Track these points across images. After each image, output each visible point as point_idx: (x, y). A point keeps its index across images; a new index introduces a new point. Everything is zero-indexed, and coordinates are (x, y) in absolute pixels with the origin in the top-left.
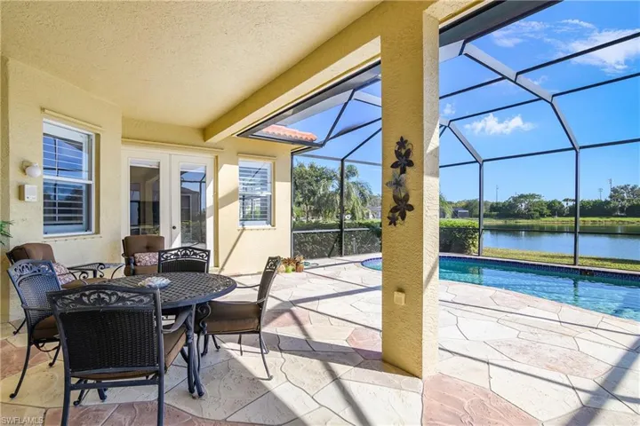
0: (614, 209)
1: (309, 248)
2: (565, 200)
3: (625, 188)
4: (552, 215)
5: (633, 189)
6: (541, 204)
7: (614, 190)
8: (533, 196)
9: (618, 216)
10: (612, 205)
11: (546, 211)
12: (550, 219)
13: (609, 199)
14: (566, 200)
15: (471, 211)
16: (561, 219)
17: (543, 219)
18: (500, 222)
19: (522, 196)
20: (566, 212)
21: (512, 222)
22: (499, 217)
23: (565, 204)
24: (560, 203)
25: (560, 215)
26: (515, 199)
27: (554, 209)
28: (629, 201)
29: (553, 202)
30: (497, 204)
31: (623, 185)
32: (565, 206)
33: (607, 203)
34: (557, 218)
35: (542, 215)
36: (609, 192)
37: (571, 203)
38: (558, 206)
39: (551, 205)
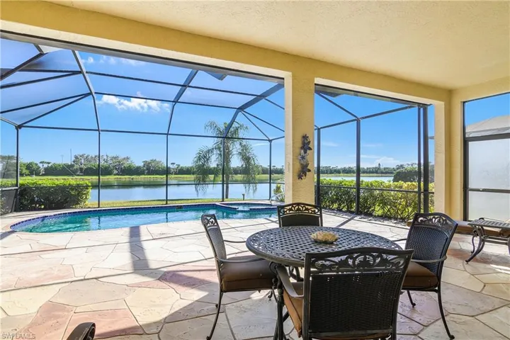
0: (76, 170)
2: (41, 163)
3: (82, 156)
4: (31, 174)
5: (87, 157)
7: (76, 157)
9: (78, 175)
10: (75, 167)
11: (24, 171)
12: (29, 177)
13: (73, 163)
16: (38, 177)
17: (24, 178)
20: (42, 172)
23: (41, 165)
24: (36, 164)
25: (37, 174)
27: (32, 169)
28: (85, 165)
29: (31, 163)
31: (81, 154)
32: (42, 167)
33: (72, 165)
34: (34, 177)
35: (22, 175)
36: (73, 159)
37: (46, 166)
38: (35, 167)
39: (29, 167)
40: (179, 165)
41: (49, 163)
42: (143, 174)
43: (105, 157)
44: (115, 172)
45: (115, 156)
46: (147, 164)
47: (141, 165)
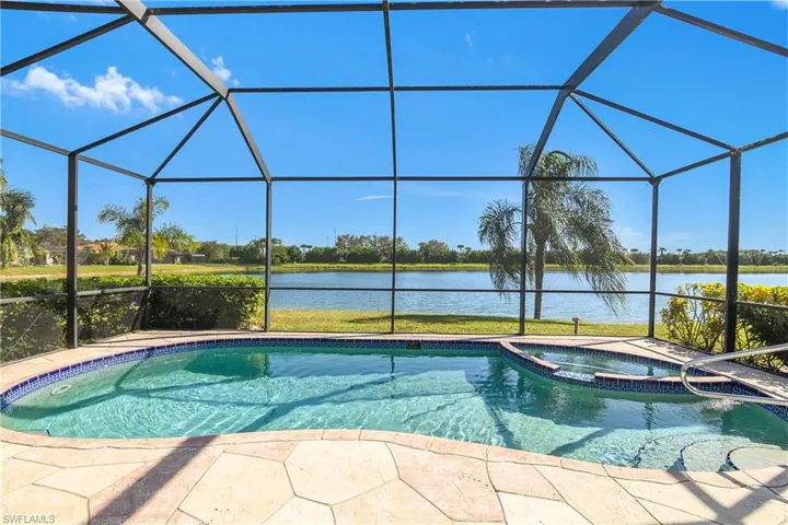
0: (339, 256)
3: (346, 237)
4: (292, 261)
5: (351, 238)
6: (281, 249)
7: (340, 239)
9: (341, 263)
10: (337, 252)
11: (286, 257)
12: (290, 265)
13: (336, 247)
14: (303, 246)
15: (208, 255)
16: (299, 265)
17: (283, 265)
18: (241, 269)
19: (262, 240)
21: (254, 268)
22: (240, 262)
23: (301, 249)
24: (298, 249)
25: (298, 261)
26: (256, 244)
27: (293, 255)
28: (349, 249)
29: (292, 248)
30: (238, 247)
31: (345, 235)
32: (302, 252)
33: (335, 250)
34: (295, 264)
35: (283, 261)
36: (336, 241)
37: (307, 250)
38: (296, 252)
39: (290, 251)
40: (469, 249)
41: (310, 247)
42: (419, 261)
43: (373, 239)
44: (384, 258)
45: (383, 236)
46: (425, 248)
47: (417, 248)
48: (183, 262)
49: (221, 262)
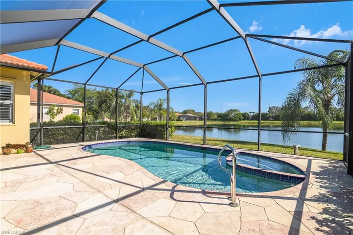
0: (270, 117)
1: (60, 137)
3: (274, 107)
4: (244, 120)
5: (277, 108)
6: (240, 114)
7: (270, 108)
8: (236, 110)
9: (271, 120)
10: (269, 115)
11: (242, 118)
12: (243, 121)
13: (268, 113)
14: (250, 112)
16: (248, 121)
17: (240, 121)
18: (222, 123)
19: (231, 110)
20: (251, 118)
21: (227, 123)
22: (221, 120)
23: (250, 114)
24: (248, 114)
25: (248, 119)
26: (228, 112)
27: (245, 117)
28: (275, 113)
29: (245, 113)
30: (221, 114)
31: (273, 106)
33: (267, 114)
34: (246, 121)
35: (240, 120)
36: (268, 109)
37: (252, 114)
38: (247, 115)
39: (244, 115)
41: (254, 113)
48: (199, 120)
49: (215, 120)
